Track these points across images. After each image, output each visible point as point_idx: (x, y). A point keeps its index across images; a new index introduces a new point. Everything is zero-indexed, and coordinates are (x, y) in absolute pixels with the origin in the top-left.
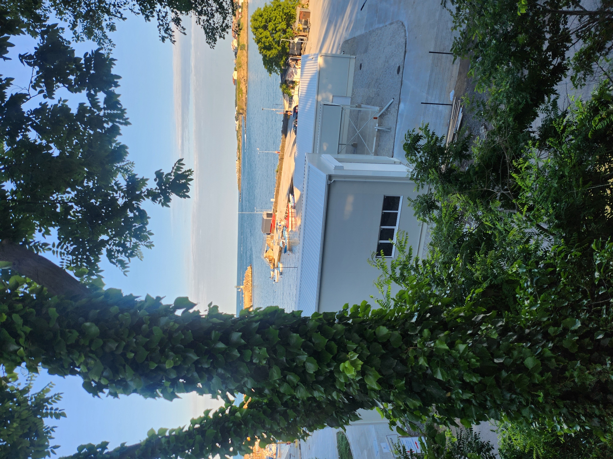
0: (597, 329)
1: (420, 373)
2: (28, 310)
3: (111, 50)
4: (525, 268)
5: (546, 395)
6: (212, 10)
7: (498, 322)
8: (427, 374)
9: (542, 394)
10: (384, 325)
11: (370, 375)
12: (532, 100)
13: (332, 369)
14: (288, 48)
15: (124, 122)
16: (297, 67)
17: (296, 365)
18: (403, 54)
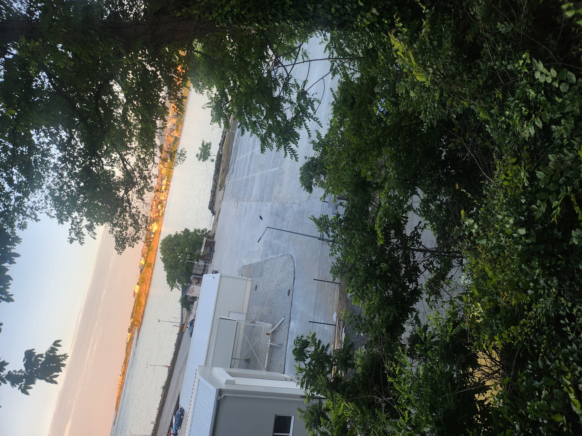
6: (127, 224)
14: (192, 268)
15: (6, 297)
16: (198, 284)
18: (293, 280)
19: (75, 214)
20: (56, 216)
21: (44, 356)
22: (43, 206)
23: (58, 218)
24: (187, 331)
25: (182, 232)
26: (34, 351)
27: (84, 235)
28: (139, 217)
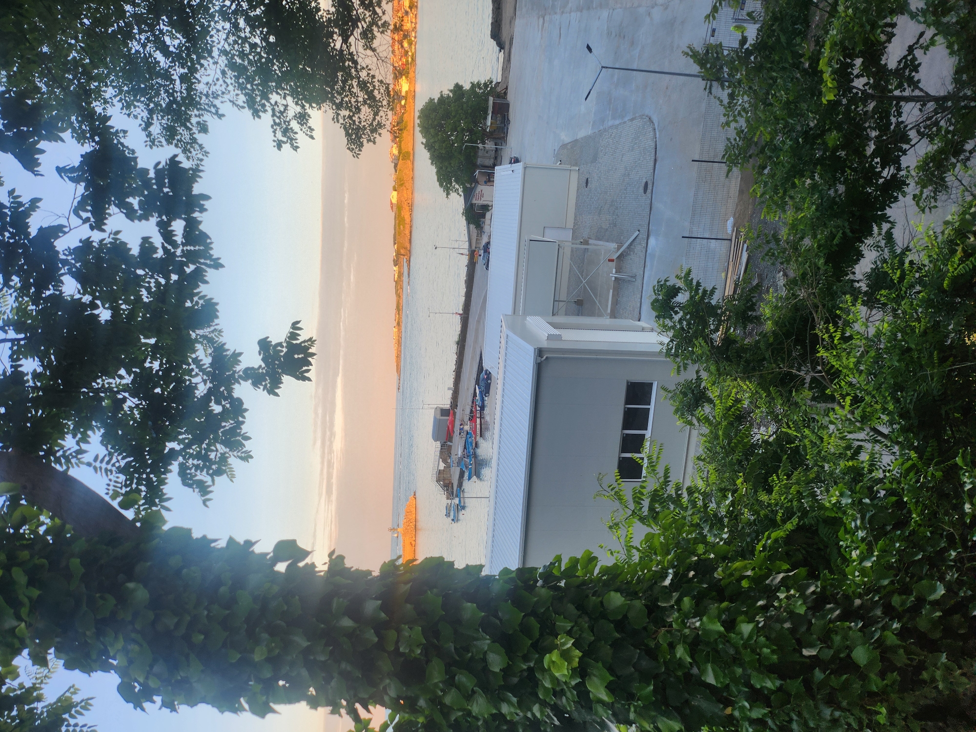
1: (680, 673)
2: (38, 561)
3: (201, 160)
4: (850, 496)
5: (892, 713)
6: (357, 101)
7: (808, 586)
8: (692, 675)
9: (884, 710)
10: (616, 591)
11: (595, 675)
12: (852, 231)
13: (532, 665)
14: (476, 156)
15: (212, 263)
16: (491, 184)
17: (472, 657)
18: (652, 164)
19: (274, 97)
20: (246, 105)
21: (285, 345)
22: (223, 89)
23: (250, 107)
24: (480, 261)
25: (451, 91)
26: (269, 340)
27: (296, 133)
28: (374, 86)
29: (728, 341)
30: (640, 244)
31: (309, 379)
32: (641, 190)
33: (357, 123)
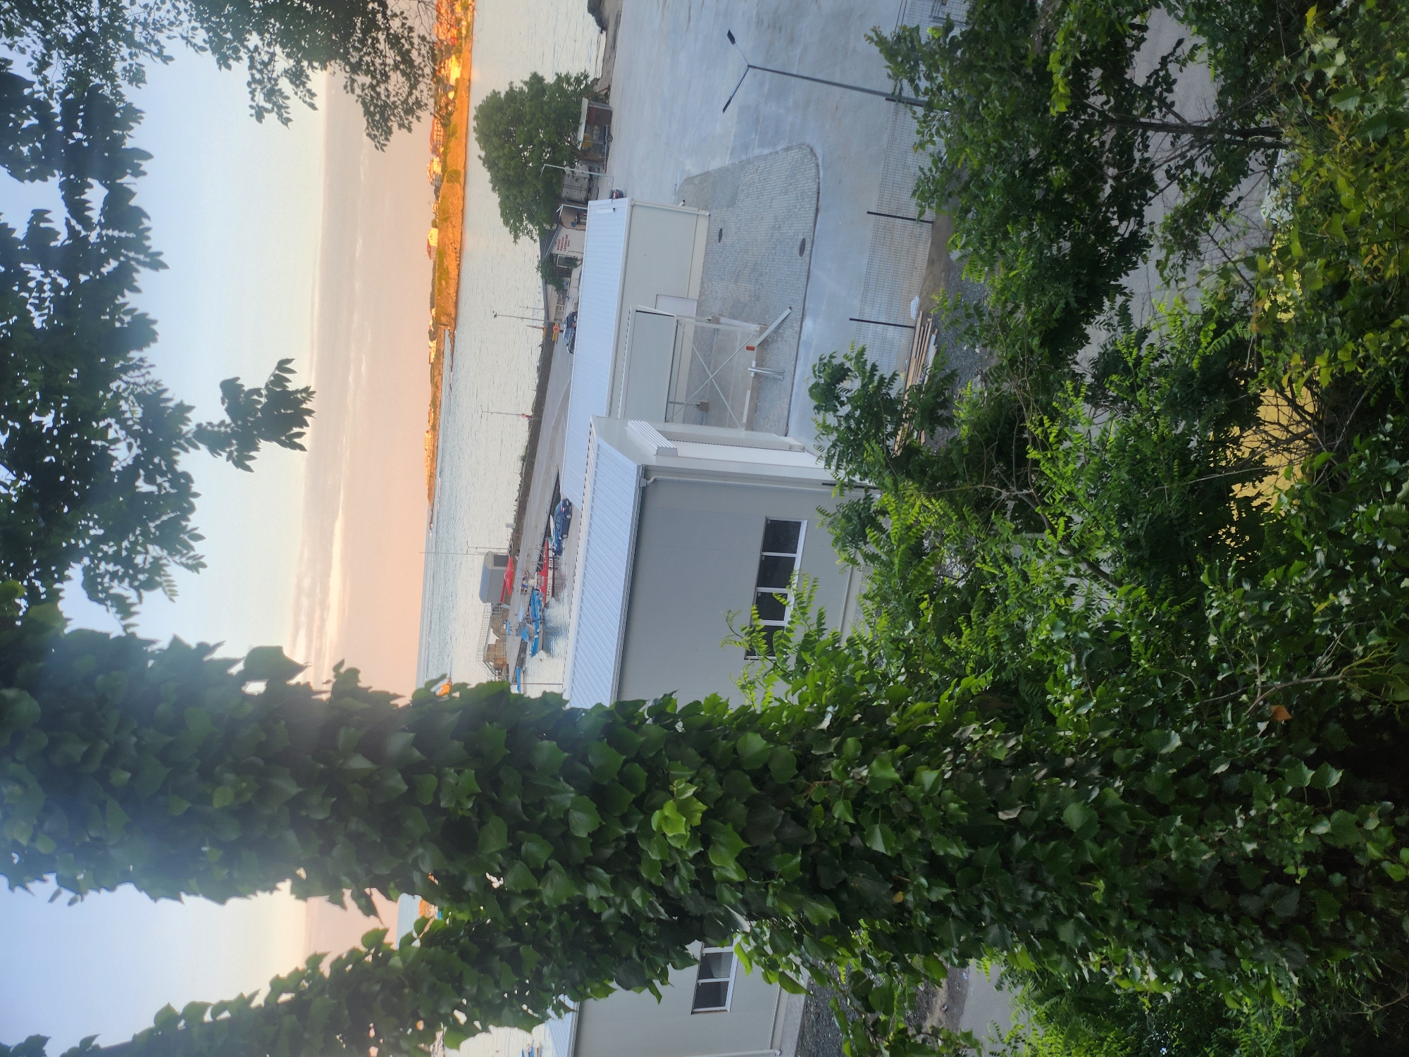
0: (1215, 753)
1: (836, 844)
4: (1064, 629)
5: (1112, 888)
6: (384, 64)
7: (1008, 739)
8: (852, 848)
9: (1101, 884)
10: (757, 731)
11: (722, 844)
12: (1078, 300)
13: (634, 830)
14: (560, 184)
15: (148, 260)
16: (581, 228)
17: (547, 817)
18: (813, 215)
19: (254, 39)
20: (207, 46)
21: (264, 392)
22: (171, 16)
23: (213, 50)
24: (561, 341)
25: (525, 83)
26: (239, 382)
27: (287, 98)
28: (412, 44)
29: (910, 451)
30: (792, 327)
31: (302, 448)
32: (796, 251)
33: (383, 97)
